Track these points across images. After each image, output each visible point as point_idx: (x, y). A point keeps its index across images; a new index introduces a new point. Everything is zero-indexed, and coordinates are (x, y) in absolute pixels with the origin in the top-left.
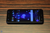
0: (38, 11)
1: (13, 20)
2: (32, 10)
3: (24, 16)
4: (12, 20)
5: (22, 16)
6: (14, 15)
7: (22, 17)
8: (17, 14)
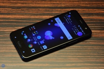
0: (69, 16)
1: (34, 49)
2: (58, 18)
3: (49, 34)
4: (32, 50)
5: (47, 36)
6: (29, 40)
7: (48, 38)
8: (34, 35)
